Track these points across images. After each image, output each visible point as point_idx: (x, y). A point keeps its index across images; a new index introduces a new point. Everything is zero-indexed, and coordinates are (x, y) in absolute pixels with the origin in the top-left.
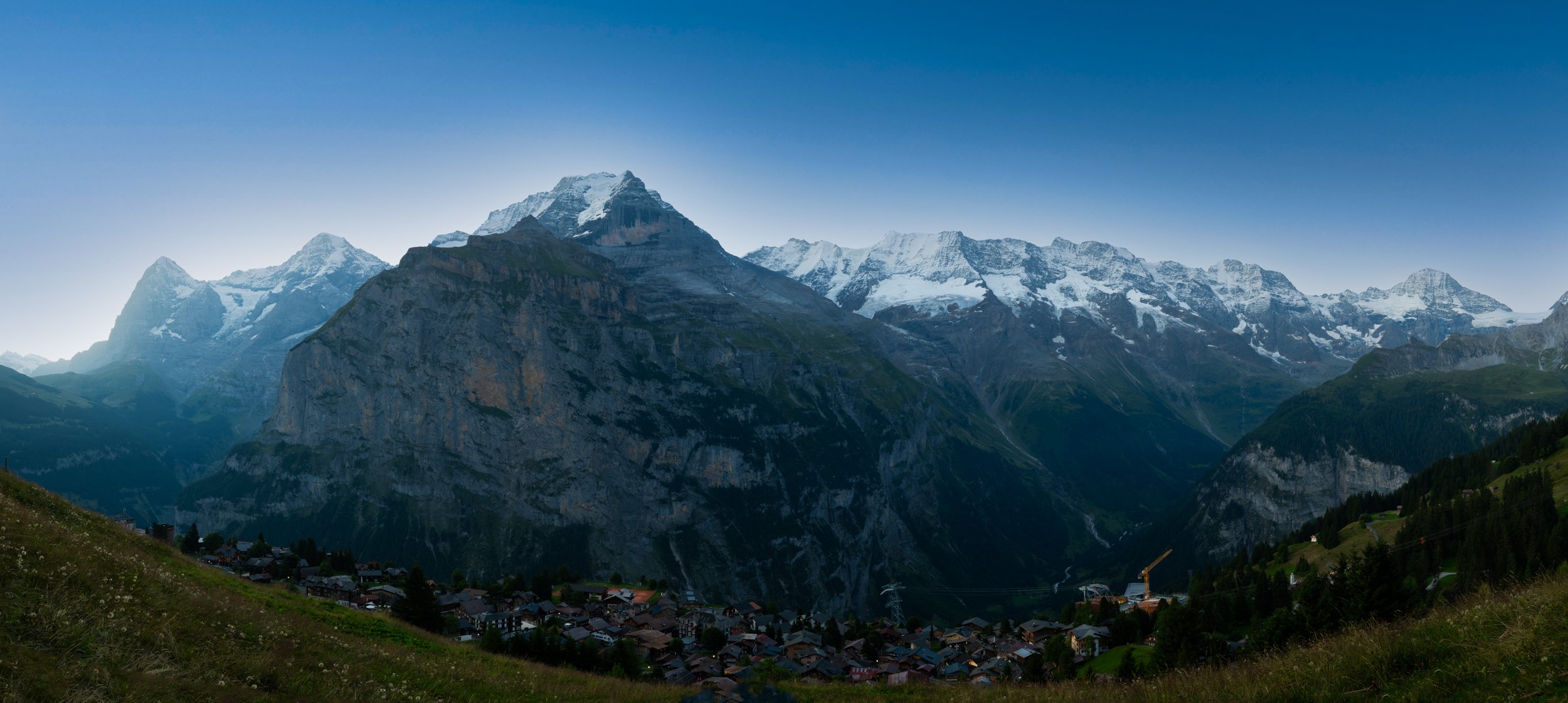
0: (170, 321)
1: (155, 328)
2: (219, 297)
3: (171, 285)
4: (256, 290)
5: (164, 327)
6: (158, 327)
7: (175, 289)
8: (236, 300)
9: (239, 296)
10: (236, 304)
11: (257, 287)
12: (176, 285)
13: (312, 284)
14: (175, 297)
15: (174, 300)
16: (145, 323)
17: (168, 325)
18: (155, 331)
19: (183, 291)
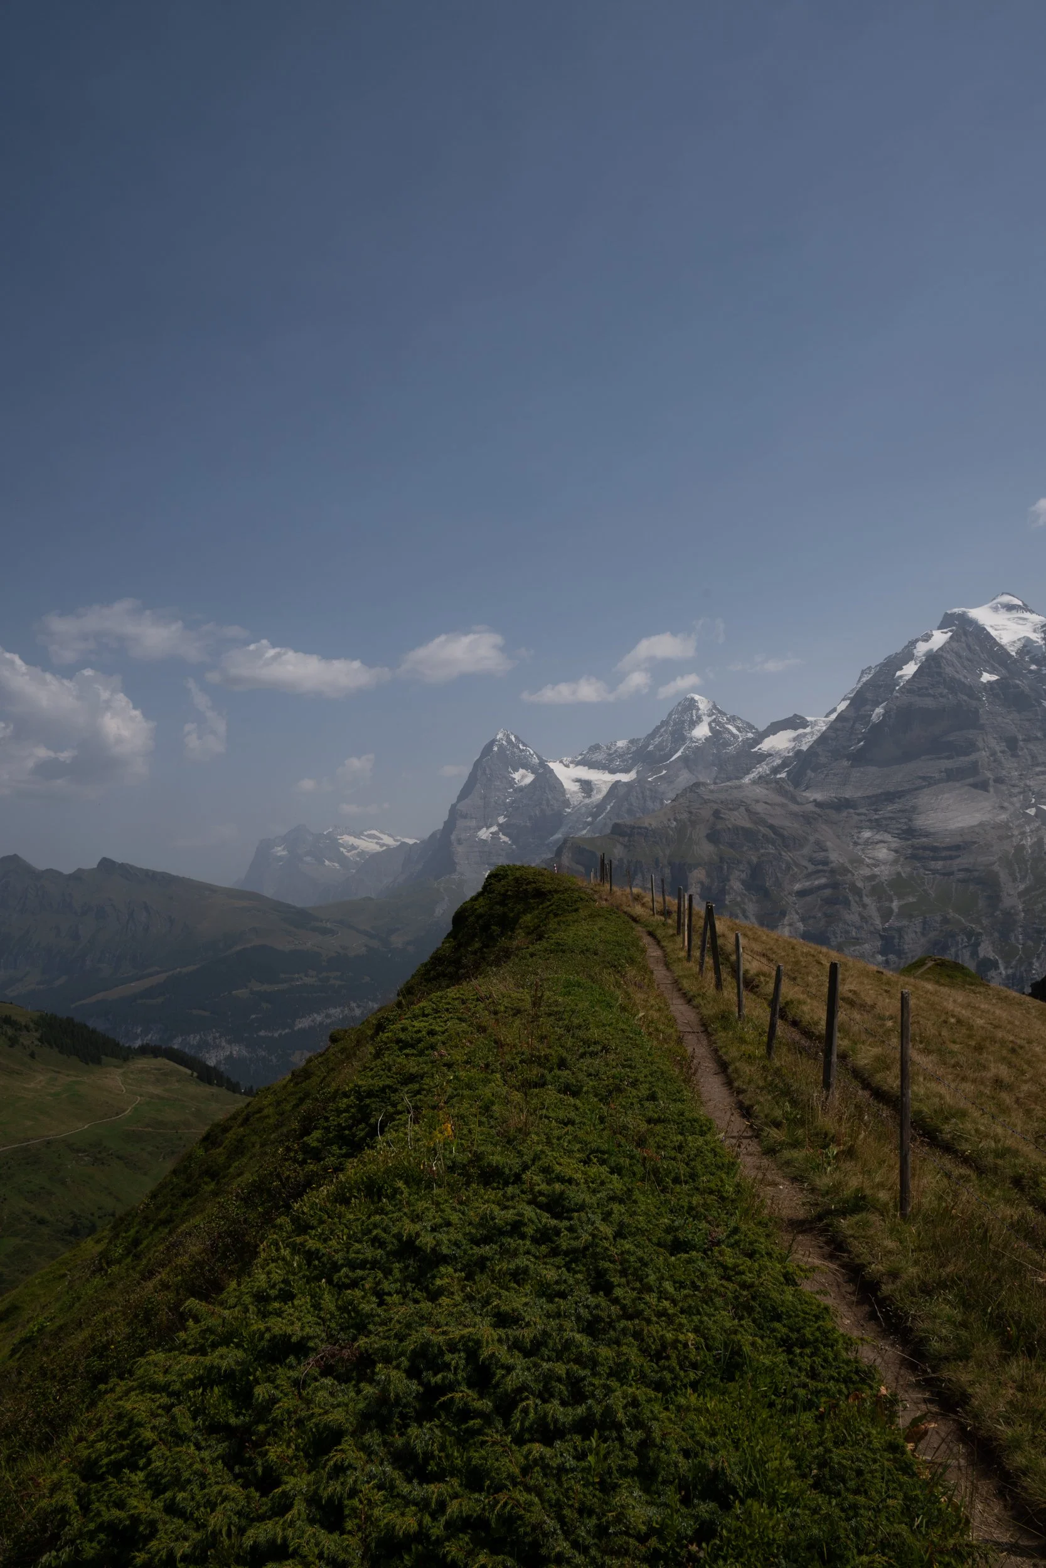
0: (501, 820)
1: (484, 829)
2: (562, 784)
3: (510, 769)
4: (612, 771)
5: (494, 829)
6: (488, 828)
7: (513, 776)
8: (584, 789)
9: (588, 781)
10: (583, 794)
11: (616, 767)
13: (665, 772)
14: (512, 787)
15: (511, 790)
16: (473, 823)
17: (499, 825)
18: (484, 834)
19: (523, 777)
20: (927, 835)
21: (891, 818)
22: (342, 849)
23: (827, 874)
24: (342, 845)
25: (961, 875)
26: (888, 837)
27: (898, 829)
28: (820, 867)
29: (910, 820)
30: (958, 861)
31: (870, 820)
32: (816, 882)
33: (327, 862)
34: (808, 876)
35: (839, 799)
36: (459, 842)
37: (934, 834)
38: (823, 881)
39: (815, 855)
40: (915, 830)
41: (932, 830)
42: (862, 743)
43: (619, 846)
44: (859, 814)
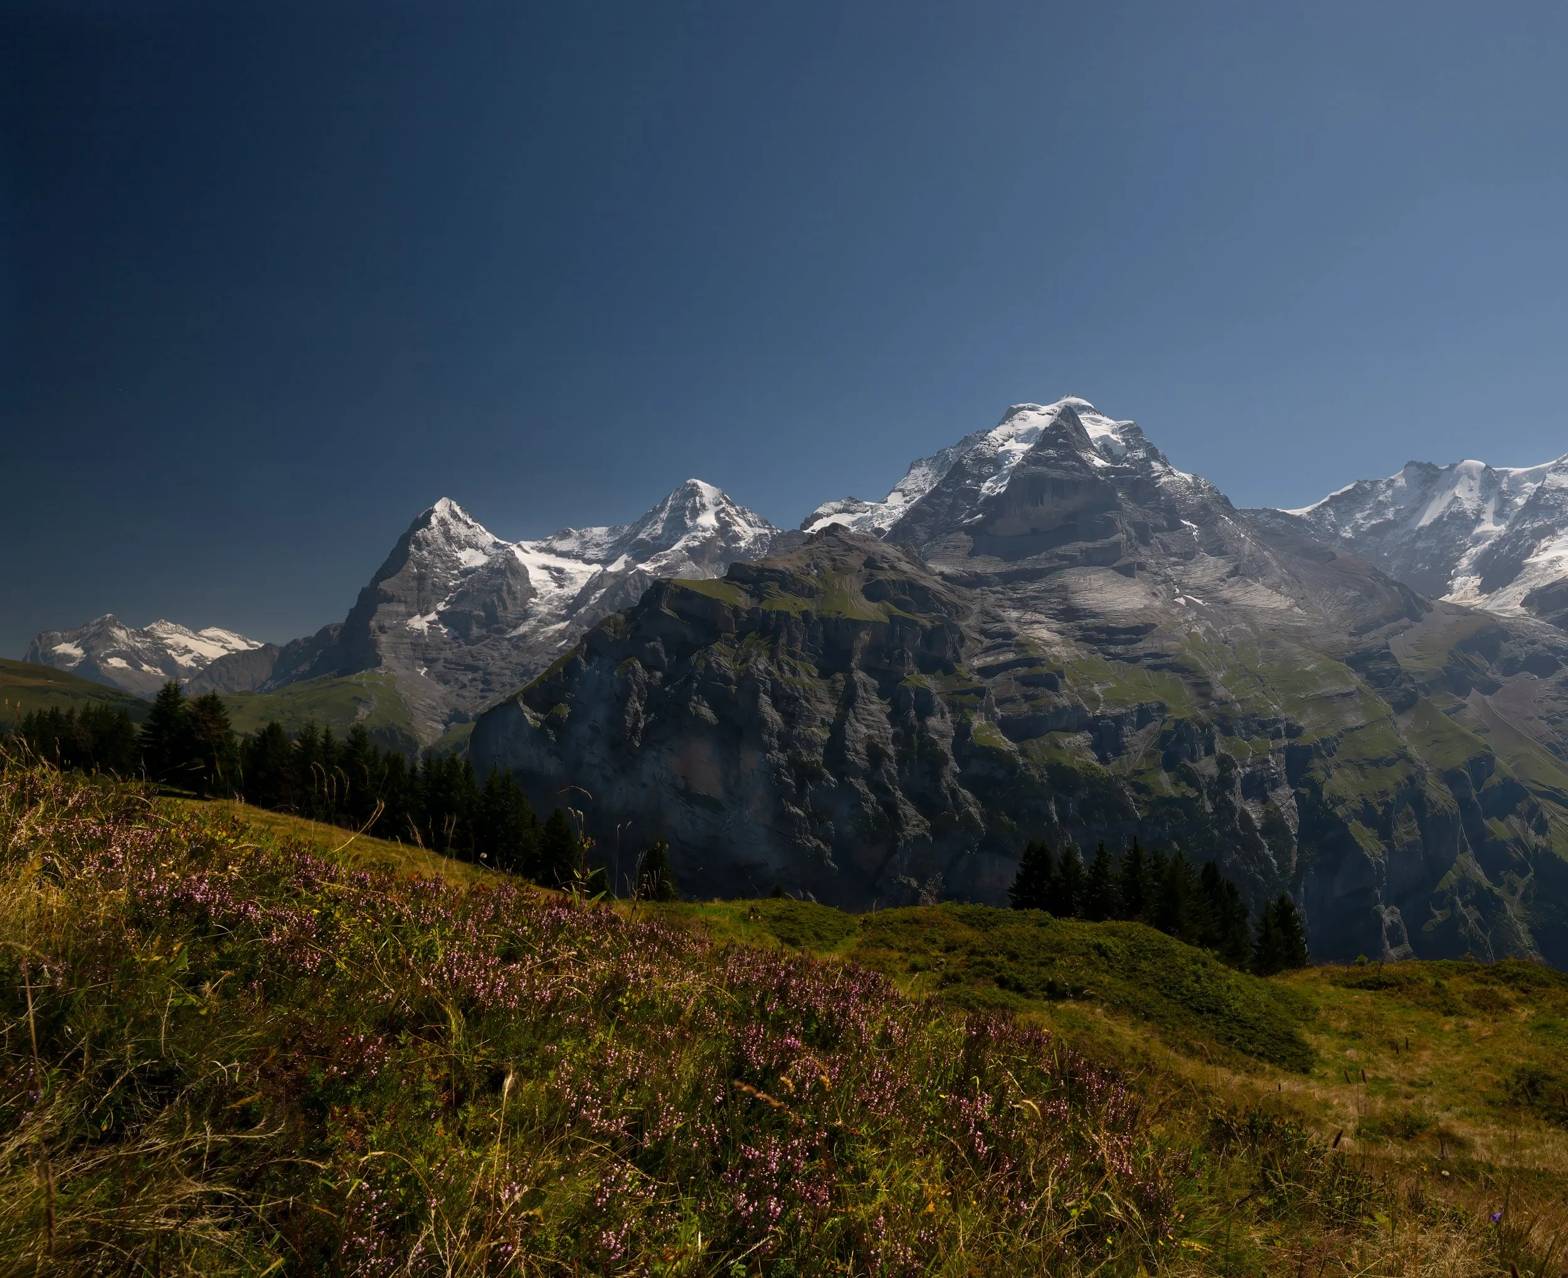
0: (441, 607)
1: (418, 617)
2: (527, 572)
3: (454, 547)
4: (589, 562)
5: (433, 616)
6: (423, 615)
7: (459, 555)
8: (554, 579)
9: (560, 571)
10: (554, 584)
11: (593, 557)
12: (462, 548)
13: (665, 562)
14: (457, 568)
15: (456, 572)
16: (402, 608)
17: (438, 613)
18: (419, 623)
19: (471, 557)
20: (1095, 615)
21: (1036, 598)
22: (169, 651)
23: (1013, 648)
24: (170, 647)
25: (1150, 661)
26: (1042, 618)
27: (1051, 609)
28: (1000, 640)
29: (1065, 599)
30: (1141, 645)
31: (1010, 599)
32: (1001, 658)
33: (145, 667)
34: (987, 651)
35: (970, 574)
36: (382, 629)
37: (1103, 614)
38: (1011, 656)
39: (987, 626)
40: (1078, 610)
41: (1097, 610)
42: (980, 516)
43: (743, 593)
44: (994, 593)
